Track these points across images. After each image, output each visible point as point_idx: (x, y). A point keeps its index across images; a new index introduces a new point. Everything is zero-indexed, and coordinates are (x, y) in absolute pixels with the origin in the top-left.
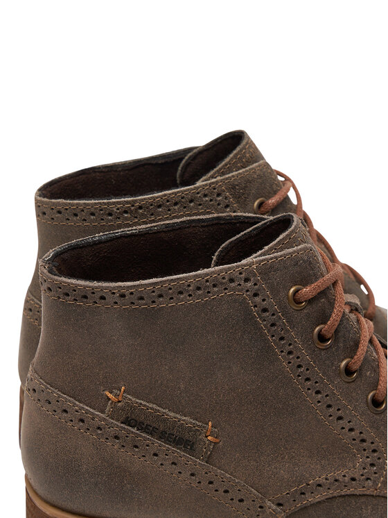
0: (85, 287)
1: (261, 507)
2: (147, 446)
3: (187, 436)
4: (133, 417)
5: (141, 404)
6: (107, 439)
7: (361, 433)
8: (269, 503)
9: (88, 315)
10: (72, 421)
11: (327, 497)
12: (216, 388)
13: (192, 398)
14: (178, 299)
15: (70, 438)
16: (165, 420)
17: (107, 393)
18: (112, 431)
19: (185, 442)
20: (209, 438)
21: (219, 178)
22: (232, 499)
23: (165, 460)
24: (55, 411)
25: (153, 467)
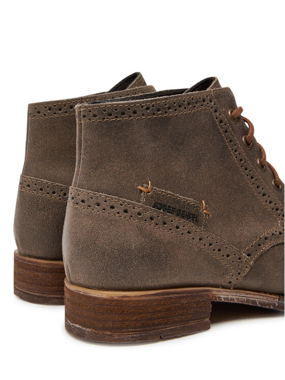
0: (124, 104)
1: (239, 259)
2: (172, 221)
3: (193, 211)
4: (159, 201)
5: (163, 191)
6: (146, 221)
7: (275, 204)
8: (244, 254)
9: (125, 127)
10: (118, 213)
11: (271, 246)
12: (202, 176)
13: (191, 185)
14: (179, 110)
15: (120, 226)
16: (179, 202)
17: (140, 187)
18: (148, 214)
19: (192, 216)
20: (205, 211)
21: (137, 87)
22: (223, 256)
23: (183, 230)
24: (104, 209)
25: (177, 237)
